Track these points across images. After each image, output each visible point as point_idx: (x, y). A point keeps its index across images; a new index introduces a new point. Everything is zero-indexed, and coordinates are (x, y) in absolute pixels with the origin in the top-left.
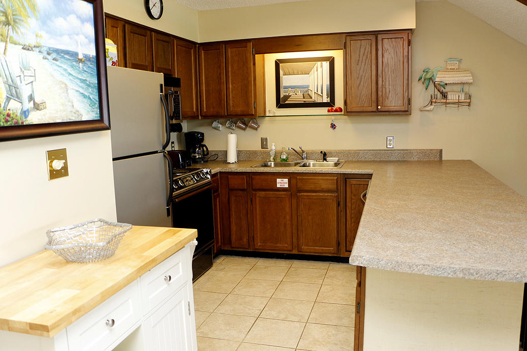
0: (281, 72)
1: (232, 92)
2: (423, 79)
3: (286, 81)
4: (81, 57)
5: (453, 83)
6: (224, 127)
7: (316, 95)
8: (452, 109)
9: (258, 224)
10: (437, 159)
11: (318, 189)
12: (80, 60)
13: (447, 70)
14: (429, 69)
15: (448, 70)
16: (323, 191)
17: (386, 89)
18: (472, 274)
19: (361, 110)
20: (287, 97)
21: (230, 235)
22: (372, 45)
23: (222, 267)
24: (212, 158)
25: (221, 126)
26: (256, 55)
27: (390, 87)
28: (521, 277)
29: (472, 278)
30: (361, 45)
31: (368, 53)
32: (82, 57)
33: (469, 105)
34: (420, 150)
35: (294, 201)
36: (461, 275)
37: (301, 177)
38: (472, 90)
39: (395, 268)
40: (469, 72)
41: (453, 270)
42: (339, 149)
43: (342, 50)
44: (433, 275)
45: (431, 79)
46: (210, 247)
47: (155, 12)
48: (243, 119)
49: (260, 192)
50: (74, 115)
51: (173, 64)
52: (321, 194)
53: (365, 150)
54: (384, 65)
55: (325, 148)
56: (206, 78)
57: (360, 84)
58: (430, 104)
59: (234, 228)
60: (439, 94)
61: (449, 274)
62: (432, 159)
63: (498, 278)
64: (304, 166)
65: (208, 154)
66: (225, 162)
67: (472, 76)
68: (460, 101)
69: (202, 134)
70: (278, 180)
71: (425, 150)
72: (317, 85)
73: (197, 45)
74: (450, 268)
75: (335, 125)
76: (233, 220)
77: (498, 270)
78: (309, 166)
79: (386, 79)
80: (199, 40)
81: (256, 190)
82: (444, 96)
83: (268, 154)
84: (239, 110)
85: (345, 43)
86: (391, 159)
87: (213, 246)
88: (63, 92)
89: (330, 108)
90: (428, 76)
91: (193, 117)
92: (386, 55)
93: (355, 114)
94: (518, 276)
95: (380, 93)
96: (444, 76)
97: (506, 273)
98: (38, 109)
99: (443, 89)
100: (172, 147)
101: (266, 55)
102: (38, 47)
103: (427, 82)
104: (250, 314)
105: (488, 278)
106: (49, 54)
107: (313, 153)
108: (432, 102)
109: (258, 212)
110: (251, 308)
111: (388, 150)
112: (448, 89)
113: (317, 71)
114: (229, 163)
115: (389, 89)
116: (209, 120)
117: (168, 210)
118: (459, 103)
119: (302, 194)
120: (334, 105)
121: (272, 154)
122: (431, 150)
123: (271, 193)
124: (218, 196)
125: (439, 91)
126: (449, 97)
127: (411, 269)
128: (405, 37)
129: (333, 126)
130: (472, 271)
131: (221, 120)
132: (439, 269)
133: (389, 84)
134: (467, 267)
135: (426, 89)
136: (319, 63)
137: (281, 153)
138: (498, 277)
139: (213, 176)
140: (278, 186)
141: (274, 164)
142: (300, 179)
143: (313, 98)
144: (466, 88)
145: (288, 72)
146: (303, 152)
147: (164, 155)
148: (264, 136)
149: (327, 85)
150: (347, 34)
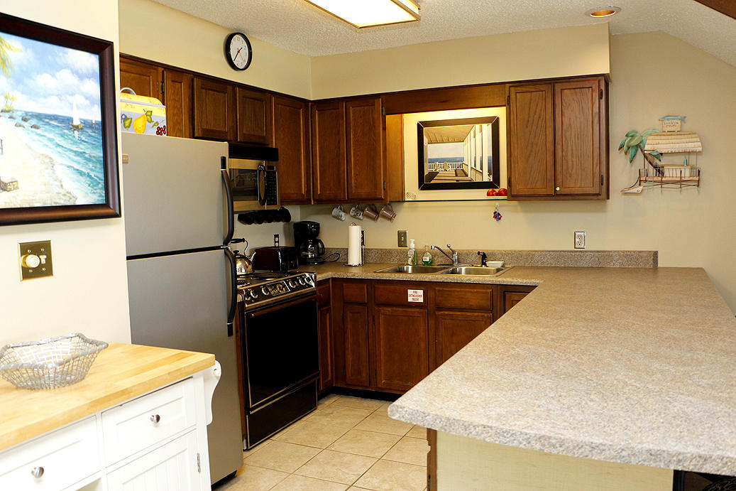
0: (426, 140)
1: (355, 165)
2: (625, 148)
3: (432, 151)
4: (76, 122)
5: (672, 153)
6: (348, 216)
7: (473, 172)
8: (671, 192)
9: (382, 354)
10: (650, 265)
11: (464, 306)
12: (77, 128)
13: (663, 134)
14: (637, 132)
15: (665, 134)
16: (471, 309)
17: (567, 162)
18: (554, 446)
19: (532, 193)
20: (433, 175)
21: (345, 366)
22: (547, 100)
23: (329, 411)
24: (332, 259)
25: (343, 214)
26: (387, 116)
27: (574, 159)
28: (629, 455)
29: (555, 451)
30: (531, 99)
31: (541, 110)
32: (79, 123)
33: (698, 186)
34: (623, 252)
35: (432, 322)
36: (538, 446)
37: (441, 289)
38: (702, 163)
39: (446, 428)
40: (696, 135)
41: (526, 437)
42: (505, 249)
43: (505, 108)
44: (497, 442)
45: (638, 146)
46: (312, 381)
47: (240, 61)
48: (373, 205)
49: (385, 308)
50: (63, 197)
51: (269, 130)
52: (469, 314)
53: (543, 251)
54: (565, 127)
55: (484, 247)
56: (320, 148)
57: (530, 154)
58: (638, 183)
59: (349, 357)
60: (651, 168)
61: (521, 443)
62: (642, 265)
63: (593, 455)
64: (453, 272)
65: (323, 252)
66: (346, 265)
67: (701, 141)
68: (683, 179)
69: (317, 226)
70: (410, 292)
71: (630, 252)
72: (475, 157)
73: (310, 104)
74: (521, 433)
75: (499, 214)
76: (349, 346)
77: (592, 443)
78: (460, 273)
79: (567, 148)
80: (312, 97)
81: (379, 305)
82: (660, 171)
83: (405, 254)
84: (364, 192)
85: (509, 97)
86: (580, 265)
87: (319, 380)
88: (47, 169)
89: (491, 190)
90: (634, 142)
91: (302, 202)
92: (567, 113)
93: (524, 198)
94: (624, 453)
95: (559, 168)
96: (657, 141)
97: (605, 448)
98: (5, 190)
99: (657, 161)
100: (275, 242)
101: (405, 116)
102: (8, 111)
103: (631, 152)
104: (341, 481)
105: (578, 453)
106: (25, 120)
107: (468, 253)
108: (640, 181)
109: (382, 337)
110: (347, 471)
111: (577, 251)
112: (664, 161)
113: (475, 137)
114: (351, 266)
115: (572, 161)
116: (329, 206)
117: (230, 327)
118: (681, 182)
119: (442, 312)
120: (499, 185)
121: (411, 254)
122: (640, 252)
123: (400, 309)
124: (328, 311)
125: (652, 165)
126: (666, 173)
127: (468, 432)
128: (595, 86)
129: (497, 216)
130: (553, 441)
131: (345, 206)
132: (505, 434)
133: (572, 153)
134: (547, 434)
135: (631, 162)
136: (477, 126)
137: (424, 253)
138: (593, 452)
139: (318, 283)
140: (410, 300)
141: (413, 268)
142: (439, 291)
143: (469, 176)
144: (693, 159)
145: (434, 139)
146: (453, 252)
147: (225, 252)
148: (402, 229)
149: (489, 157)
150: (511, 85)
